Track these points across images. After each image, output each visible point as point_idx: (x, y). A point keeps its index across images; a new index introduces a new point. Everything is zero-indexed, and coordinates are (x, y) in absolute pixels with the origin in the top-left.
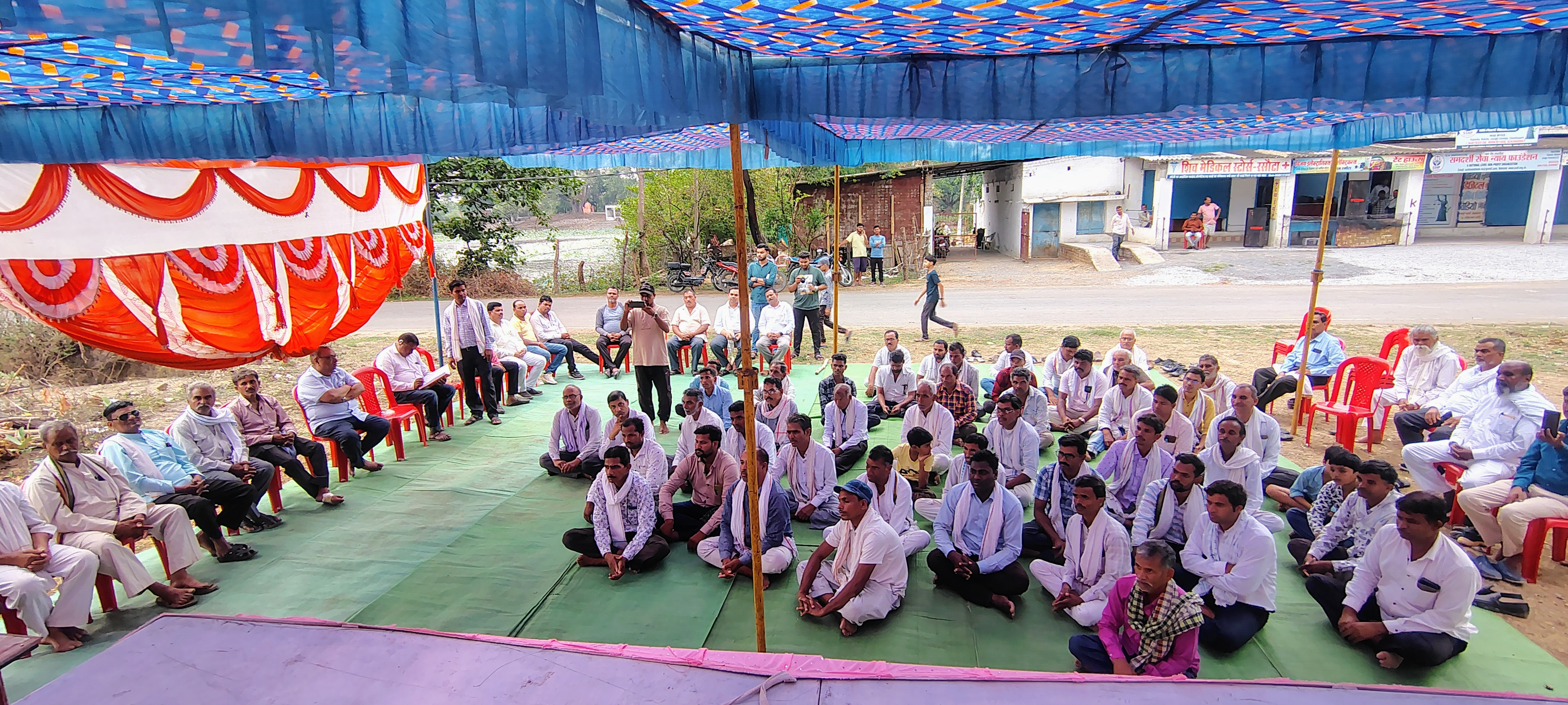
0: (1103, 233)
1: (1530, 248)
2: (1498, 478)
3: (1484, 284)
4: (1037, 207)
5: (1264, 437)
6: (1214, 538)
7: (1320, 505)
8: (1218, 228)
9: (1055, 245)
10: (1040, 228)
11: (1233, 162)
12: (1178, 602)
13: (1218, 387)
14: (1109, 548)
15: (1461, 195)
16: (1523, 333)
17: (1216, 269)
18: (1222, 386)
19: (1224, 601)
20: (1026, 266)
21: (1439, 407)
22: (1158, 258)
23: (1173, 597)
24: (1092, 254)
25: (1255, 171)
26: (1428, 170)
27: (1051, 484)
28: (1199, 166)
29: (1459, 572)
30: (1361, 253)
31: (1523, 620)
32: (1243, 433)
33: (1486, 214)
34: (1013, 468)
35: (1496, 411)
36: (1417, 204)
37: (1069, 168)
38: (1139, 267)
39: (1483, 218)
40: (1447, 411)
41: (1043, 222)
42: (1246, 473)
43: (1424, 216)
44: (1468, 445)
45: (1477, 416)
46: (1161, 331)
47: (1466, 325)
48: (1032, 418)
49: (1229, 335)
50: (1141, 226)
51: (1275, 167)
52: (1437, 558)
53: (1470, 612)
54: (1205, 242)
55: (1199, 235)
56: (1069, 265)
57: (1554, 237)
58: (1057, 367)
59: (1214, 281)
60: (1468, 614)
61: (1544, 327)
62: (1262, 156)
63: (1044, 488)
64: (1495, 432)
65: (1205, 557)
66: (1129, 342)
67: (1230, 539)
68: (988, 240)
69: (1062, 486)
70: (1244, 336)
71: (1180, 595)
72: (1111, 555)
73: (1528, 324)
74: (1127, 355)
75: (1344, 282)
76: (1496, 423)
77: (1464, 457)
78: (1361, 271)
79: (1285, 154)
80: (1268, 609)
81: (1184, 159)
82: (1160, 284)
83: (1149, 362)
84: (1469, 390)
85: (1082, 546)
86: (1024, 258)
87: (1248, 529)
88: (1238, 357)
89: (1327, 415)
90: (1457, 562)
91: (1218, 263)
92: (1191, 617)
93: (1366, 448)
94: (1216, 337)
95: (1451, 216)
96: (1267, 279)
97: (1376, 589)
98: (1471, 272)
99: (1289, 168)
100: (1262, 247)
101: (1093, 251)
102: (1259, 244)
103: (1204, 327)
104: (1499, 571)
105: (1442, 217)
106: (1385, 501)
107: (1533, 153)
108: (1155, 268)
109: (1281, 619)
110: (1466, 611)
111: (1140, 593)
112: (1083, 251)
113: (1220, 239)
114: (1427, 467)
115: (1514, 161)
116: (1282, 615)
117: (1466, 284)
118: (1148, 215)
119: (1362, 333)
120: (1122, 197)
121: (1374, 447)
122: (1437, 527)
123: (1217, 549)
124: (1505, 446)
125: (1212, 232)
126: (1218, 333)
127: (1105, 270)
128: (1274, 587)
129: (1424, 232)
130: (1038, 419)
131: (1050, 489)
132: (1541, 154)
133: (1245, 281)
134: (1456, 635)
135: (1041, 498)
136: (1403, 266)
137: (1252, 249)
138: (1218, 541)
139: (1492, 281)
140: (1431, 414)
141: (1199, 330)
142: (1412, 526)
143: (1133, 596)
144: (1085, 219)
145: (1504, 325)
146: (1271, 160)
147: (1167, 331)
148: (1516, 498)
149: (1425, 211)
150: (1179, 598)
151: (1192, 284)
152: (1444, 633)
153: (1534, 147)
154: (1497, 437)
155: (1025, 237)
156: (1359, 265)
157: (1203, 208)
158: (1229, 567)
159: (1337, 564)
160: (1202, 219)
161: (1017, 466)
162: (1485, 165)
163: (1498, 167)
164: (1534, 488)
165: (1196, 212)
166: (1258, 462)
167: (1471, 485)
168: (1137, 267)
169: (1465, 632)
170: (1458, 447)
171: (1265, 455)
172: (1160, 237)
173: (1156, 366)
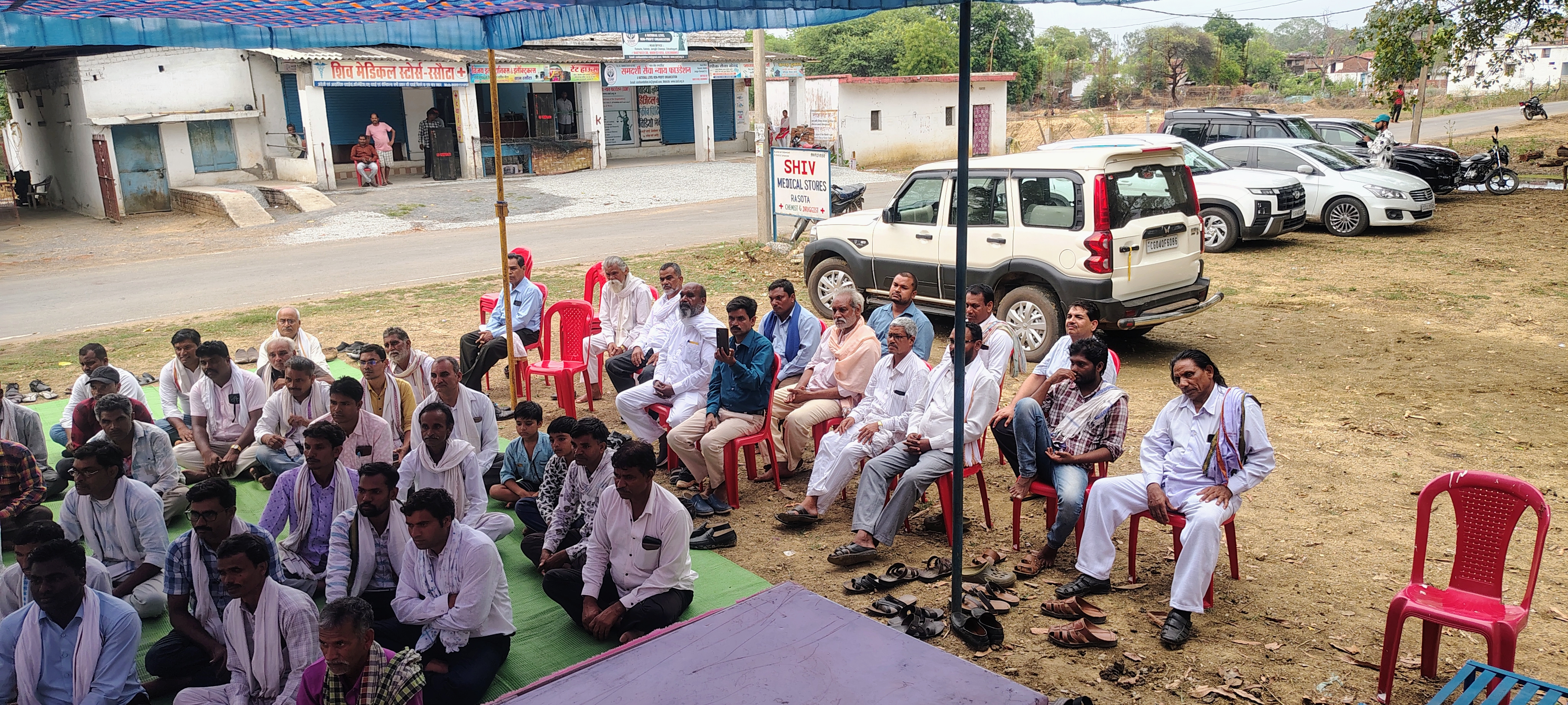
0: (237, 169)
1: (702, 167)
2: (696, 408)
3: (671, 207)
4: (121, 132)
5: (477, 420)
6: (427, 568)
7: (547, 487)
8: (398, 157)
9: (163, 191)
10: (130, 165)
11: (397, 65)
12: (387, 670)
13: (415, 368)
14: (289, 631)
15: (638, 110)
16: (707, 255)
17: (404, 212)
18: (420, 365)
19: (455, 644)
20: (118, 229)
21: (641, 345)
22: (323, 202)
23: (381, 666)
24: (225, 202)
25: (426, 78)
26: (604, 83)
27: (189, 565)
28: (355, 70)
29: (674, 519)
30: (560, 180)
31: (733, 549)
32: (450, 422)
33: (662, 131)
34: (126, 560)
35: (684, 339)
36: (602, 121)
37: (161, 69)
38: (301, 216)
39: (660, 137)
40: (649, 348)
41: (134, 155)
42: (463, 471)
43: (611, 135)
44: (668, 381)
45: (670, 348)
46: (342, 305)
47: (662, 253)
48: (148, 472)
49: (431, 297)
50: (292, 156)
51: (450, 74)
52: (654, 511)
53: (690, 557)
54: (384, 177)
55: (374, 166)
56: (193, 221)
57: (719, 154)
58: (180, 382)
59: (404, 228)
60: (689, 561)
61: (721, 247)
62: (431, 59)
63: (178, 575)
64: (686, 361)
65: (422, 597)
66: (291, 325)
67: (446, 563)
68: (40, 190)
69: (207, 564)
70: (450, 296)
71: (388, 660)
72: (294, 641)
73: (709, 246)
74: (288, 345)
75: (549, 216)
76: (685, 354)
77: (666, 394)
78: (563, 202)
79: (458, 58)
80: (507, 633)
81: (333, 58)
82: (332, 238)
83: (326, 350)
84: (662, 321)
85: (250, 643)
86: (111, 215)
87: (464, 544)
88: (444, 325)
89: (546, 377)
90: (671, 509)
91: (406, 203)
92: (408, 683)
93: (587, 407)
94: (415, 303)
95: (634, 133)
96: (467, 220)
97: (609, 565)
98: (659, 196)
99: (465, 75)
100: (455, 179)
101: (226, 196)
102: (452, 175)
103: (398, 291)
104: (711, 505)
105: (627, 137)
106: (602, 463)
107: (688, 65)
108: (323, 216)
109: (524, 639)
110: (686, 559)
111: (336, 679)
112: (210, 198)
113: (403, 171)
114: (640, 414)
115: (673, 74)
116: (526, 634)
117: (657, 209)
118: (299, 140)
119: (571, 275)
120: (254, 114)
121: (596, 404)
122: (651, 476)
123: (434, 580)
124: (696, 374)
125: (391, 163)
126: (418, 296)
127: (250, 225)
128: (508, 604)
129: (614, 153)
130: (160, 470)
131: (190, 573)
132: (694, 67)
133: (442, 225)
134: (683, 586)
135: (177, 592)
136: (601, 194)
137: (444, 183)
138: (433, 572)
139: (676, 203)
140: (636, 354)
141: (393, 296)
142: (630, 483)
143: (328, 687)
144: (204, 147)
145: (690, 249)
146: (443, 65)
147: (352, 303)
148: (710, 427)
149: (611, 129)
150: (388, 664)
151: (377, 235)
152: (672, 590)
153: (685, 59)
154: (689, 366)
155: (106, 183)
156: (560, 195)
157: (371, 129)
158: (452, 598)
159: (570, 551)
160: (373, 145)
161: (131, 554)
162: (651, 77)
163: (662, 80)
164: (723, 412)
165: (364, 135)
166: (473, 453)
167: (676, 422)
168: (296, 216)
169: (689, 580)
170: (662, 384)
171: (483, 442)
172: (322, 172)
173: (340, 355)
